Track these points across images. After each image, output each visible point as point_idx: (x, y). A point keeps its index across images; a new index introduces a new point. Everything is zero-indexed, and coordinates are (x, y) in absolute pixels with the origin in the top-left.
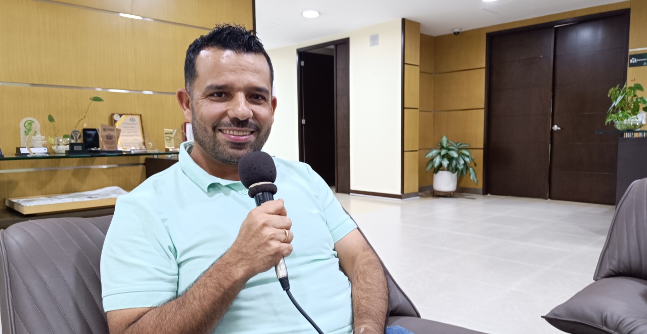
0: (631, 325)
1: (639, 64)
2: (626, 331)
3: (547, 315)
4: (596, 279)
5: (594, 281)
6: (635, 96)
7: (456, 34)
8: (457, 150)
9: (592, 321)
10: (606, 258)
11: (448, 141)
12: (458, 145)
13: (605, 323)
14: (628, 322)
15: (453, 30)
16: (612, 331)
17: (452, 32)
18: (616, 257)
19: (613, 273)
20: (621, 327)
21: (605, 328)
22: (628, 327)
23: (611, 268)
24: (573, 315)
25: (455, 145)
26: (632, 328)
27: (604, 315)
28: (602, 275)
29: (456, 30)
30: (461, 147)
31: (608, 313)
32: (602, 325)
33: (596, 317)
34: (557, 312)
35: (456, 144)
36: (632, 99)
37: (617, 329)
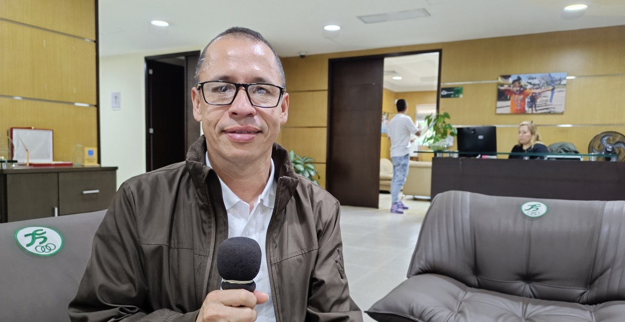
0: (431, 313)
1: (448, 96)
2: (427, 318)
3: (369, 310)
4: (408, 277)
5: (407, 279)
6: (444, 122)
7: (302, 57)
8: (303, 163)
9: (403, 312)
10: (416, 258)
11: (295, 156)
12: (304, 159)
13: (412, 313)
14: (429, 311)
15: (299, 53)
16: (417, 319)
17: (298, 55)
18: (424, 257)
19: (421, 271)
20: (424, 315)
21: (412, 318)
22: (429, 315)
23: (420, 267)
24: (389, 308)
25: (302, 160)
26: (432, 315)
27: (411, 306)
28: (413, 273)
29: (303, 54)
30: (307, 161)
31: (414, 305)
32: (410, 315)
33: (405, 309)
34: (376, 307)
35: (303, 158)
36: (442, 125)
37: (421, 317)
